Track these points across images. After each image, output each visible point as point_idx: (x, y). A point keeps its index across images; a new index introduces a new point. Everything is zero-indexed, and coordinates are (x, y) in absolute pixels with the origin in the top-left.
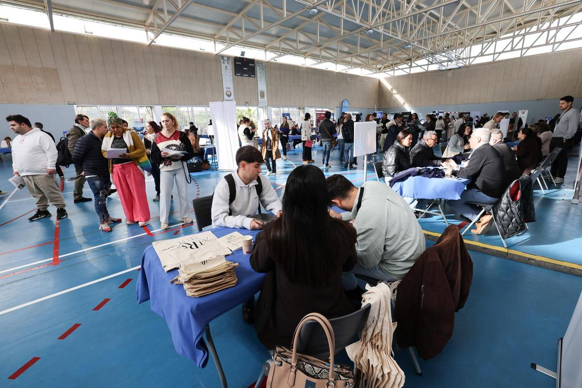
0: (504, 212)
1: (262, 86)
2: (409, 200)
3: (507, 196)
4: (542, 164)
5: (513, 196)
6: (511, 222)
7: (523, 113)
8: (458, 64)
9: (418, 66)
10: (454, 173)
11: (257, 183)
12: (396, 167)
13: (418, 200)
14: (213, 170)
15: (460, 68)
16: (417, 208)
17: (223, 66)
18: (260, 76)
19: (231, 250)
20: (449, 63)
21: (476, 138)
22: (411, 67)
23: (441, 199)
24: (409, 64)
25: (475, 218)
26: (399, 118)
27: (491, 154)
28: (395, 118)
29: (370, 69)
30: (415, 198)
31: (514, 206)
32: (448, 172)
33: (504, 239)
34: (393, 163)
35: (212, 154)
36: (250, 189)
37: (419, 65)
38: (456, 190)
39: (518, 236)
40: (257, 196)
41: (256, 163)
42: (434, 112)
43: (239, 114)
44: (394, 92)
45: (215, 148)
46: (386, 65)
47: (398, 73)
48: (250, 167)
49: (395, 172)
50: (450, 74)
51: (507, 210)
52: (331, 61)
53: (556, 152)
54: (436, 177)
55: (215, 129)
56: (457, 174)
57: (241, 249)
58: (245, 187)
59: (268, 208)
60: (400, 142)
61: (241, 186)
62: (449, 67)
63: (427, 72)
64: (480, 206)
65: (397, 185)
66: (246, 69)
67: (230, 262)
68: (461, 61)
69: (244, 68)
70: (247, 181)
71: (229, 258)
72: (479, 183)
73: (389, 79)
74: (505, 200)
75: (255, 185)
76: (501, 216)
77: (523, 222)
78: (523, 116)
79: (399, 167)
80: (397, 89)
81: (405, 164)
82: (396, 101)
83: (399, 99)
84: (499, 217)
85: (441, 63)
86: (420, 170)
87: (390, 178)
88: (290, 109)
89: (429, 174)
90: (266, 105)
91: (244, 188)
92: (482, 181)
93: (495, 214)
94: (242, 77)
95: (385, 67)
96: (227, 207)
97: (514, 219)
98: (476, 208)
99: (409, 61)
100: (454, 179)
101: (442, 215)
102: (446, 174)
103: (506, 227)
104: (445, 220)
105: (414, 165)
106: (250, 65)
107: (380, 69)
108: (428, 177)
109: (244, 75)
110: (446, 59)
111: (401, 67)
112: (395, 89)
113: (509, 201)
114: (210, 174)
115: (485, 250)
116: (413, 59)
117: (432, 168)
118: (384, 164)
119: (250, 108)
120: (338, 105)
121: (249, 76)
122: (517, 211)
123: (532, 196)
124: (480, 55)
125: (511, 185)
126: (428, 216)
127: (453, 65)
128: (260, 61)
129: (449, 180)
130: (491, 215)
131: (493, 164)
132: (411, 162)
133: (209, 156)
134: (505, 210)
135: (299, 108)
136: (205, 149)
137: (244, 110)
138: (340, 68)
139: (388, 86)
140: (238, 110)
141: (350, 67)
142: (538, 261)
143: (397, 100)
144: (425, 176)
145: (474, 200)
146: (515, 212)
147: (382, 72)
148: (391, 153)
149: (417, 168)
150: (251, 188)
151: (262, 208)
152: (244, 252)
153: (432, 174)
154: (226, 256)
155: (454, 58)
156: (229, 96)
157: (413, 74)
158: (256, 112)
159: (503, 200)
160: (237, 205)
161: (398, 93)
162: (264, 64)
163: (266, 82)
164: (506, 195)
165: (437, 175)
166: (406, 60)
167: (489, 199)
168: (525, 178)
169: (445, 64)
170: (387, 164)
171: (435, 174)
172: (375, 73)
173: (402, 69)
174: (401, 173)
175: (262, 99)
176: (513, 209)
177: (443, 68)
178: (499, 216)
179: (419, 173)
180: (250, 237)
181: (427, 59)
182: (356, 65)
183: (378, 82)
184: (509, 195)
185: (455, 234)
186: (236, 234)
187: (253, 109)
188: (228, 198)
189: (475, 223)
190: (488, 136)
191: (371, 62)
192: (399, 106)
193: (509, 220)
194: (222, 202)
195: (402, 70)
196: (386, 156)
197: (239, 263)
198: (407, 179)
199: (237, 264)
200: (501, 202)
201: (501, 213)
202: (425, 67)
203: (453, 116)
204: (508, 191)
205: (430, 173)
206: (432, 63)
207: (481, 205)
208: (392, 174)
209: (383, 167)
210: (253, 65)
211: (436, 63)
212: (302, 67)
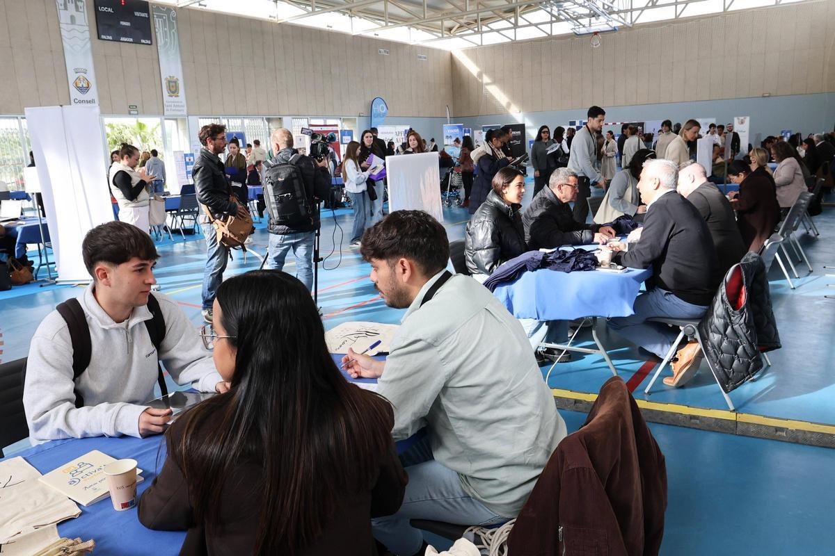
0: (721, 334)
1: (171, 66)
2: (528, 324)
3: (723, 301)
4: (782, 225)
5: (734, 300)
6: (736, 353)
7: (742, 123)
8: (610, 23)
9: (531, 24)
10: (617, 258)
11: (150, 316)
12: (495, 252)
13: (548, 323)
14: (42, 284)
15: (614, 30)
16: (548, 341)
17: (64, 16)
18: (166, 43)
19: (78, 504)
20: (593, 19)
21: (651, 180)
22: (516, 26)
23: (595, 318)
24: (513, 20)
25: (666, 352)
26: (498, 138)
27: (681, 214)
28: (489, 138)
29: (429, 28)
30: (542, 320)
31: (737, 321)
32: (604, 255)
33: (726, 392)
34: (489, 242)
35: (38, 241)
36: (130, 333)
37: (533, 22)
38: (622, 295)
39: (753, 381)
40: (153, 348)
41: (134, 263)
42: (573, 123)
43: (114, 135)
44: (486, 79)
45: (45, 226)
46: (462, 21)
47: (491, 39)
48: (122, 276)
49: (495, 263)
50: (596, 41)
51: (725, 330)
52: (338, 11)
53: (803, 202)
54: (580, 269)
55: (45, 177)
56: (622, 259)
57: (106, 499)
58: (117, 329)
59: (185, 376)
60: (499, 193)
61: (107, 328)
62: (594, 29)
63: (550, 38)
64: (674, 326)
65: (502, 291)
66: (128, 24)
67: (71, 541)
68: (615, 16)
69: (123, 23)
70: (123, 313)
71: (70, 528)
72: (666, 274)
73: (472, 53)
74: (719, 308)
75: (147, 322)
76: (716, 344)
77: (756, 353)
78: (743, 129)
79: (502, 250)
80: (492, 73)
81: (514, 243)
82: (490, 99)
83: (498, 95)
84: (713, 347)
85: (576, 18)
86: (546, 256)
87: (484, 278)
88: (247, 121)
89: (563, 263)
90: (185, 113)
91: (114, 333)
92: (672, 272)
93: (705, 339)
94: (117, 43)
95: (461, 27)
96: (67, 387)
97: (741, 347)
98: (667, 331)
99: (512, 15)
100: (618, 271)
101: (601, 353)
102: (600, 261)
103: (727, 365)
104: (608, 362)
105: (535, 246)
106: (137, 14)
107: (450, 29)
108: (564, 270)
109: (122, 39)
110: (586, 11)
111: (494, 26)
112: (486, 73)
113: (727, 310)
114: (34, 295)
115: (693, 421)
116: (519, 10)
117: (570, 249)
118: (469, 244)
119: (142, 120)
120: (363, 110)
121: (137, 42)
122: (745, 331)
123: (768, 296)
124: (650, 4)
125: (728, 277)
126: (572, 356)
127: (600, 24)
128: (163, 6)
129: (608, 273)
130: (697, 342)
131: (688, 232)
132: (527, 237)
133: (32, 248)
134: (722, 331)
135: (269, 120)
136: (19, 229)
137: (125, 127)
138: (360, 27)
139: (471, 67)
140: (111, 126)
141: (383, 23)
142: (792, 431)
143: (493, 97)
144: (556, 270)
145: (662, 314)
146: (740, 332)
147: (455, 36)
148: (482, 219)
149: (541, 250)
150: (133, 328)
151: (168, 378)
152: (117, 504)
153: (571, 264)
154: (61, 524)
155: (601, 9)
156: (84, 90)
157: (522, 42)
158: (159, 130)
159: (715, 309)
160: (96, 379)
161: (494, 82)
162: (173, 13)
163: (181, 57)
164: (719, 297)
165: (582, 265)
166: (506, 12)
167: (689, 308)
168: (751, 261)
169: (585, 21)
170: (476, 246)
171: (577, 262)
172: (439, 38)
173: (498, 31)
174: (507, 265)
175: (174, 99)
176: (736, 327)
177: (583, 30)
178: (712, 344)
179: (544, 263)
180: (129, 464)
181: (549, 9)
182: (396, 20)
183: (448, 57)
184: (725, 299)
185: (620, 399)
186: (96, 457)
187: (151, 122)
188: (69, 361)
189: (668, 363)
190: (673, 176)
191: (429, 14)
192: (499, 112)
193: (732, 350)
194: (52, 374)
195: (498, 34)
196: (472, 226)
197: (96, 541)
198: (519, 278)
199: (90, 543)
200: (713, 314)
201: (715, 338)
202: (547, 28)
203: (611, 132)
204: (723, 290)
205: (566, 261)
206: (558, 20)
207: (677, 322)
208: (487, 268)
209: (466, 252)
210: (143, 15)
211: (567, 20)
212: (271, 23)
